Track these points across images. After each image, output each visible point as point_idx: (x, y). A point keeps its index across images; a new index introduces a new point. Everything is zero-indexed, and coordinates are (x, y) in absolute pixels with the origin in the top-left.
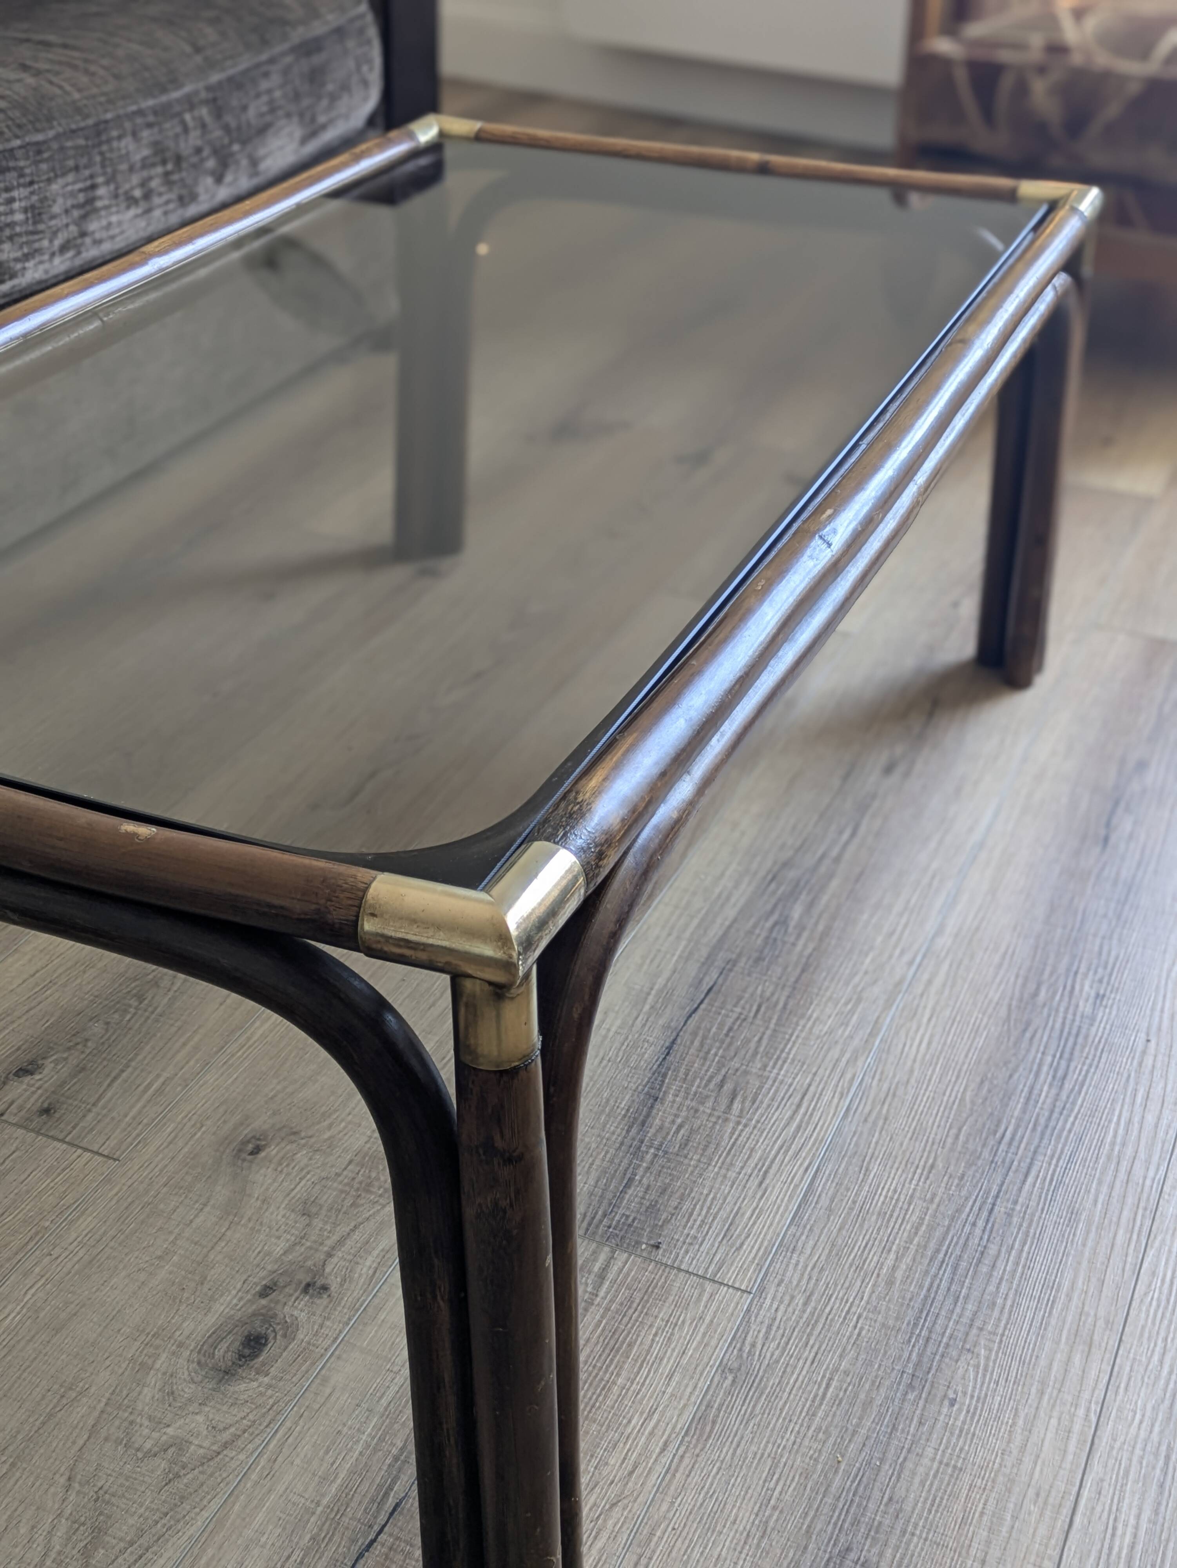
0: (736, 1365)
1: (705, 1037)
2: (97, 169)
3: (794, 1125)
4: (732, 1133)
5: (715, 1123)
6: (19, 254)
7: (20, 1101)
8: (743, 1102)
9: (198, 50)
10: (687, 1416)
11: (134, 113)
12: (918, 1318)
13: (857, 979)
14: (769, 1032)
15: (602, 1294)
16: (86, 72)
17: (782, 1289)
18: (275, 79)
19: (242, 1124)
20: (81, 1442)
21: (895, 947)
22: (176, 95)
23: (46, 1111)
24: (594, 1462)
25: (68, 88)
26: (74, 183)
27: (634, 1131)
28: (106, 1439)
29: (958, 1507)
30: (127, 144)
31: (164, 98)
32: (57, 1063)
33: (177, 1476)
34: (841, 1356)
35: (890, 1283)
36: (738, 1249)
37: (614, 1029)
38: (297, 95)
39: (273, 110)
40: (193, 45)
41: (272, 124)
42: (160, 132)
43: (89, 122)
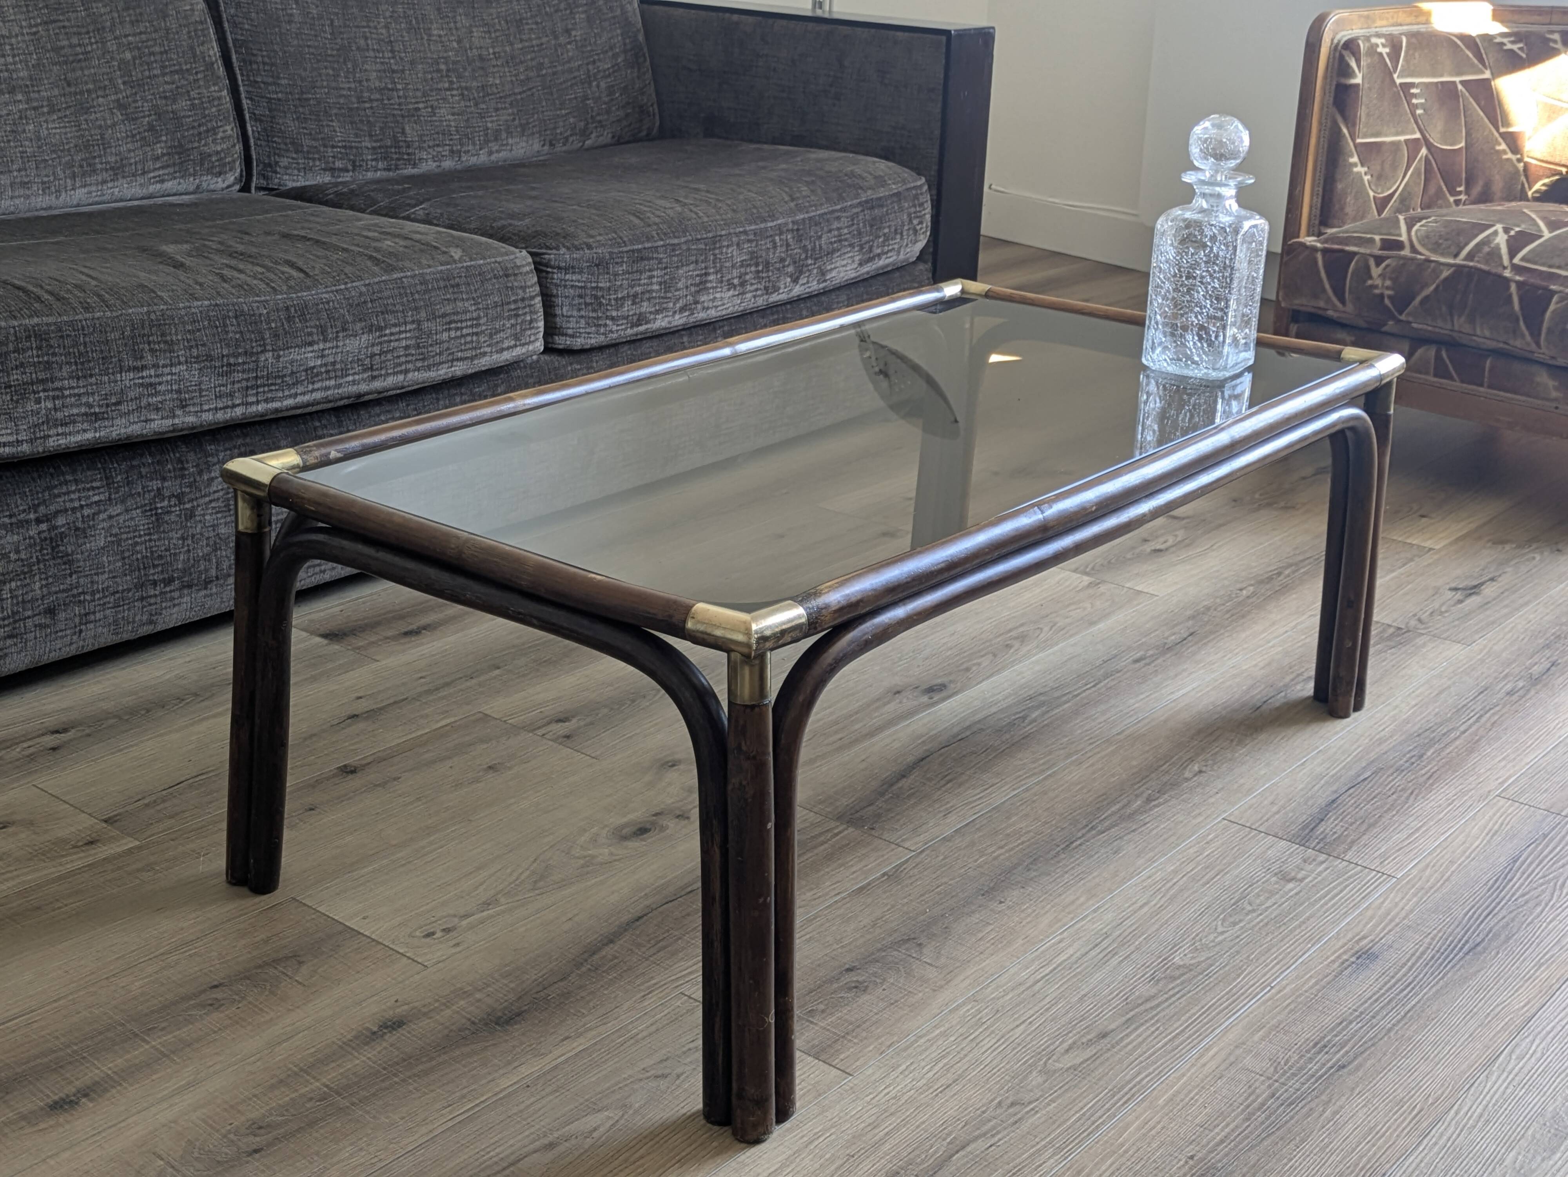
0: (891, 875)
1: (947, 757)
2: (711, 264)
3: (977, 798)
4: (940, 795)
5: (933, 790)
7: (554, 732)
8: (953, 785)
9: (793, 199)
11: (741, 233)
12: (1002, 873)
13: (1054, 746)
14: (985, 761)
16: (715, 206)
17: (933, 853)
18: (845, 222)
20: (545, 849)
22: (770, 224)
23: (567, 737)
25: (701, 214)
26: (693, 271)
27: (885, 786)
28: (558, 850)
30: (733, 251)
31: (762, 226)
32: (580, 720)
33: (587, 867)
34: (951, 879)
35: (994, 859)
36: (918, 836)
37: (895, 747)
38: (860, 233)
39: (840, 241)
40: (791, 196)
41: (839, 250)
42: (757, 246)
43: (710, 235)
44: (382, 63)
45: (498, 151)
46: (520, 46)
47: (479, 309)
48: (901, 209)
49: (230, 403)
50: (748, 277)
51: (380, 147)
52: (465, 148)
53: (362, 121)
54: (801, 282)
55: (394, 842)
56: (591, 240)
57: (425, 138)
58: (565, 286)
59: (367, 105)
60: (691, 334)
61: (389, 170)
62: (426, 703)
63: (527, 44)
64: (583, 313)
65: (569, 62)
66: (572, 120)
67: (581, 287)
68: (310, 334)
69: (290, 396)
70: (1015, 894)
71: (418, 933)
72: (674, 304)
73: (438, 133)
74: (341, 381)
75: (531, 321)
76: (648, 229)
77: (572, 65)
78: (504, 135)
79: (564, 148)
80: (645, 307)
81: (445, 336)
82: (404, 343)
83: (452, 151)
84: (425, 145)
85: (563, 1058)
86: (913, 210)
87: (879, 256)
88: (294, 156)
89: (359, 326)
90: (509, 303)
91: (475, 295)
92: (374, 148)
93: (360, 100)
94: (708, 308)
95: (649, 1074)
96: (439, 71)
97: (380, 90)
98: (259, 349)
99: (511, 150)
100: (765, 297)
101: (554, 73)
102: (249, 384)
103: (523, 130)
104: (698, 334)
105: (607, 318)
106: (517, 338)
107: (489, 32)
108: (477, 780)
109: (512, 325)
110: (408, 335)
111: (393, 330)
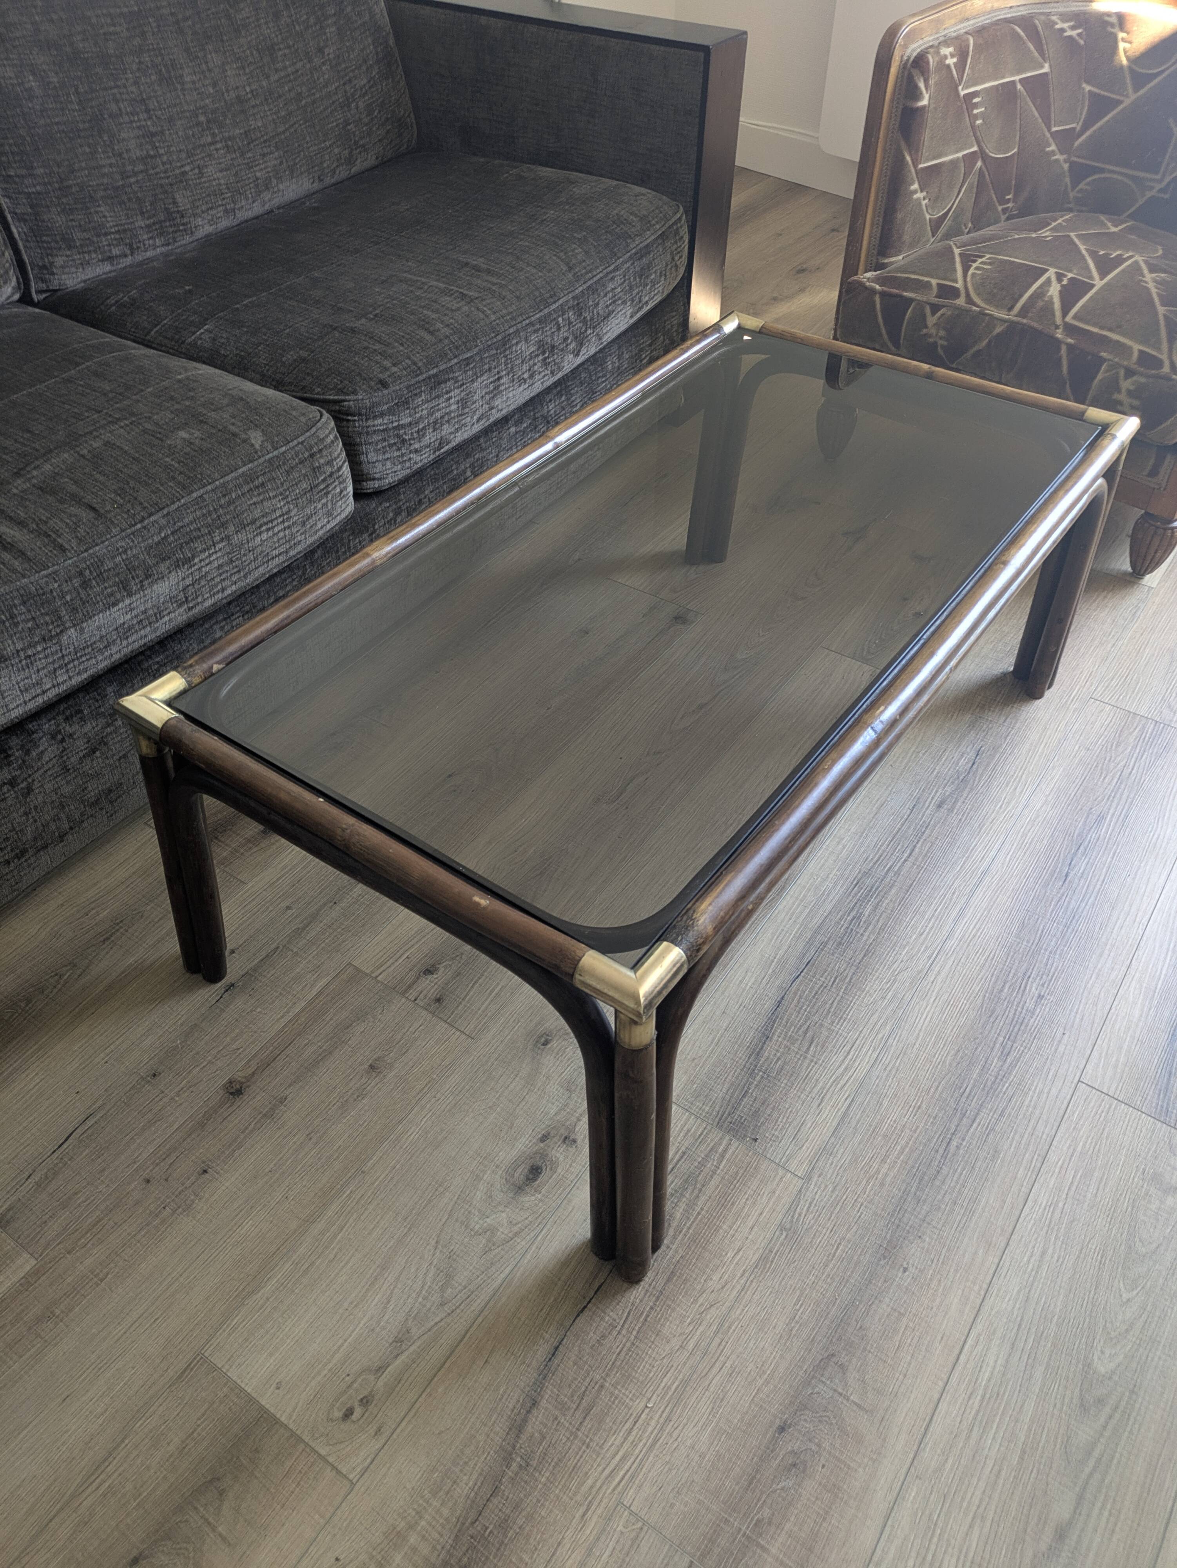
0: (788, 1226)
1: (801, 997)
2: (502, 367)
3: (843, 1067)
4: (808, 1068)
5: (799, 1059)
6: (453, 429)
7: (425, 992)
8: (816, 1046)
9: (570, 269)
10: (757, 1256)
11: (527, 325)
12: (894, 1211)
13: (896, 965)
14: (838, 998)
15: (721, 1167)
16: (500, 296)
17: (820, 1179)
18: (618, 280)
19: (539, 1023)
20: (444, 1220)
21: (922, 944)
23: (438, 1000)
24: (704, 1277)
25: (488, 312)
26: (488, 379)
27: (752, 1058)
28: (457, 1220)
29: (897, 1338)
30: (522, 346)
31: (546, 311)
32: (446, 968)
33: (490, 1250)
34: (848, 1230)
35: (882, 1185)
36: (800, 1148)
37: (750, 984)
38: (631, 288)
39: (614, 302)
40: (567, 264)
41: (614, 311)
42: (543, 333)
43: (499, 337)
44: (139, 128)
45: (270, 200)
46: (276, 77)
47: (288, 502)
48: (665, 250)
49: (39, 691)
50: (536, 368)
51: (154, 224)
52: (239, 204)
53: (130, 200)
54: (582, 352)
56: (387, 374)
57: (197, 204)
58: (368, 433)
59: (132, 180)
60: (488, 435)
61: (168, 244)
63: (282, 74)
64: (388, 455)
65: (326, 86)
66: (336, 151)
67: (384, 430)
68: (112, 594)
69: (104, 659)
70: (915, 1251)
71: (335, 1413)
72: (472, 416)
73: (209, 195)
74: (156, 625)
75: (340, 491)
77: (330, 89)
78: (274, 182)
80: (445, 429)
81: (257, 540)
82: (215, 564)
83: (226, 211)
84: (199, 211)
86: (675, 247)
87: (647, 303)
88: (68, 253)
89: (163, 567)
90: (318, 485)
91: (281, 489)
92: (148, 226)
93: (124, 175)
96: (199, 124)
97: (143, 159)
98: (58, 630)
99: (283, 195)
100: (551, 378)
101: (314, 102)
102: (56, 666)
103: (292, 172)
104: (493, 432)
105: (411, 452)
106: (328, 513)
107: (243, 68)
108: (362, 1093)
109: (324, 504)
110: (219, 554)
111: (203, 556)
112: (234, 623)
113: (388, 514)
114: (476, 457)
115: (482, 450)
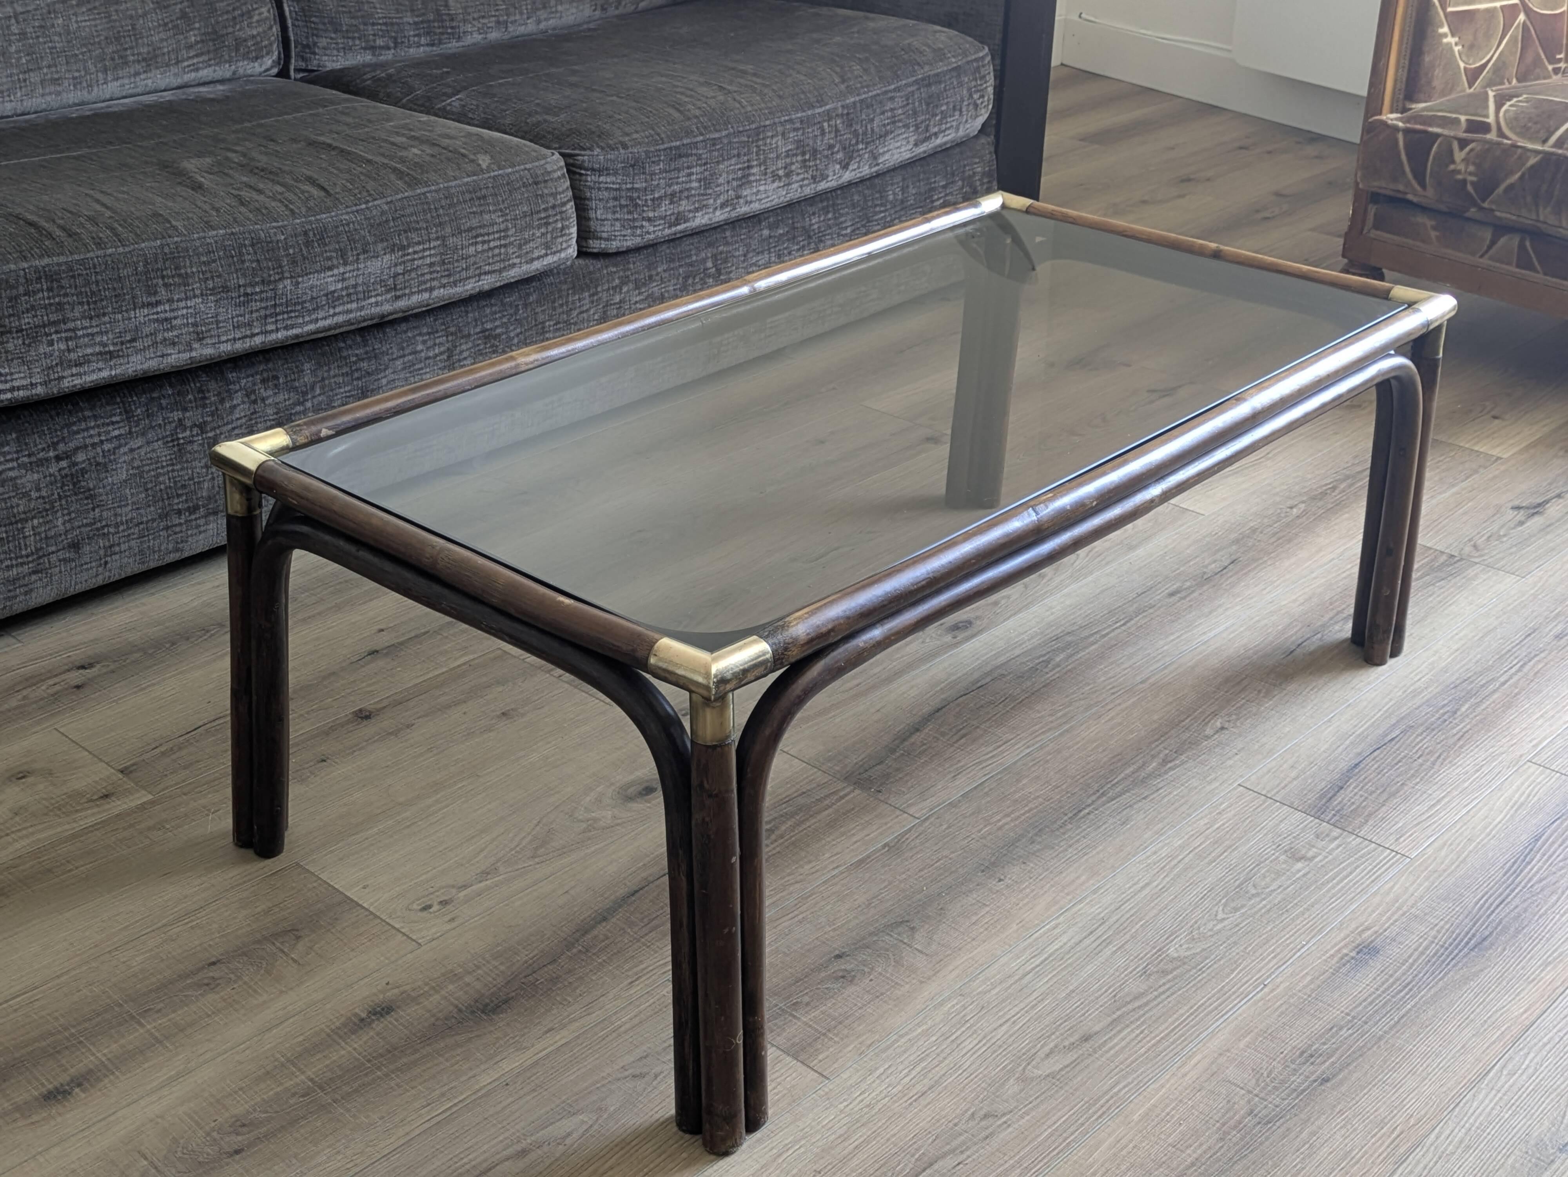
0: (893, 845)
1: (963, 708)
2: (754, 156)
4: (952, 753)
5: (946, 746)
6: (693, 208)
8: (967, 740)
9: (844, 81)
10: (855, 859)
11: (786, 121)
12: (1005, 846)
13: (1075, 695)
14: (1003, 712)
16: (761, 93)
18: (899, 102)
20: (549, 811)
22: (818, 111)
25: (745, 103)
26: (735, 164)
27: (896, 741)
28: (561, 812)
29: (975, 918)
30: (778, 141)
31: (809, 113)
33: (589, 831)
34: (953, 852)
35: (999, 829)
36: (924, 801)
38: (915, 113)
39: (894, 122)
40: (842, 77)
41: (892, 132)
42: (803, 134)
43: (753, 126)
45: (546, 20)
47: (507, 220)
48: (961, 84)
49: (248, 333)
50: (793, 167)
51: (422, 22)
52: (512, 18)
54: (851, 168)
55: (402, 800)
56: (627, 139)
57: (470, 10)
58: (599, 189)
60: (734, 228)
61: (433, 45)
62: (446, 637)
64: (618, 216)
67: (616, 190)
68: (330, 259)
69: (311, 322)
70: (1014, 871)
71: (415, 906)
72: (715, 200)
74: (363, 303)
75: (563, 229)
76: (687, 123)
78: (553, 3)
79: (617, 12)
80: (684, 206)
81: (472, 250)
82: (428, 260)
83: (498, 22)
84: (470, 18)
85: (544, 1053)
86: (973, 83)
87: (936, 135)
88: (333, 35)
89: (380, 246)
90: (539, 212)
91: (502, 206)
92: (415, 23)
94: (751, 202)
95: (627, 1073)
98: (277, 277)
99: (561, 17)
100: (813, 186)
102: (268, 312)
104: (741, 227)
105: (643, 219)
106: (547, 246)
108: (489, 729)
109: (543, 234)
110: (433, 252)
111: (417, 248)
112: (437, 341)
113: (613, 280)
114: (721, 248)
115: (727, 244)
